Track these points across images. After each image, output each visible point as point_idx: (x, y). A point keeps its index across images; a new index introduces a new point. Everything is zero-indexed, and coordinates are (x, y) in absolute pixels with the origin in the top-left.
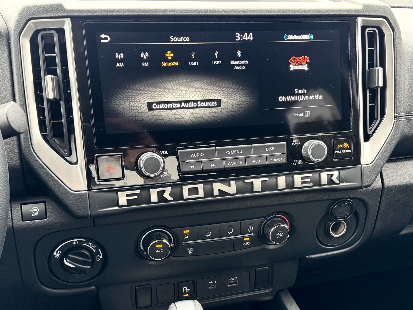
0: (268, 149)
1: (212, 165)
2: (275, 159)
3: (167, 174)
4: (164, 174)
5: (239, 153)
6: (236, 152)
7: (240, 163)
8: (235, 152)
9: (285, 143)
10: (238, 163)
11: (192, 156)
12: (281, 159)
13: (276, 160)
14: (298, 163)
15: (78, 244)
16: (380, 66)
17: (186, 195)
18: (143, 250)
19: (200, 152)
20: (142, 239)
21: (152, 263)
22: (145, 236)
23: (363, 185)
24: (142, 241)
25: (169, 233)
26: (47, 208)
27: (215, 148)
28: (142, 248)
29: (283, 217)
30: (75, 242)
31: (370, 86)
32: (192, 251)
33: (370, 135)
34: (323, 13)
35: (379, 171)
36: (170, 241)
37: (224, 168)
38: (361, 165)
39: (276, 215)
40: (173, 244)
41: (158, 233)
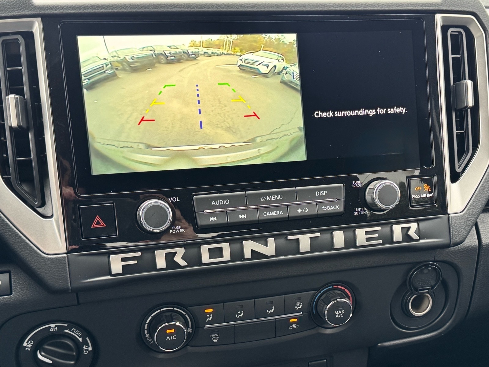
0: (318, 194)
1: (240, 217)
2: (328, 207)
3: (178, 229)
4: (174, 229)
5: (278, 199)
6: (275, 198)
7: (281, 213)
8: (273, 198)
9: (342, 185)
10: (278, 212)
11: (213, 204)
12: (337, 207)
13: (330, 208)
14: (361, 212)
15: (57, 330)
16: (469, 79)
17: (206, 258)
18: (149, 338)
19: (223, 198)
20: (148, 322)
21: (161, 356)
22: (150, 317)
23: (452, 242)
24: (146, 325)
25: (184, 313)
26: (12, 280)
27: (244, 192)
28: (147, 335)
29: (344, 288)
30: (53, 327)
31: (456, 107)
32: (217, 338)
33: (459, 173)
34: (389, 8)
35: (472, 221)
36: (186, 324)
37: (259, 220)
38: (449, 215)
39: (334, 287)
40: (190, 328)
41: (170, 313)
